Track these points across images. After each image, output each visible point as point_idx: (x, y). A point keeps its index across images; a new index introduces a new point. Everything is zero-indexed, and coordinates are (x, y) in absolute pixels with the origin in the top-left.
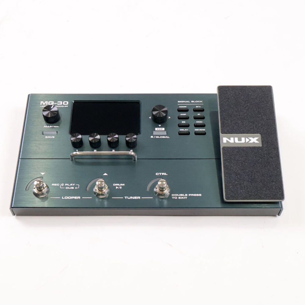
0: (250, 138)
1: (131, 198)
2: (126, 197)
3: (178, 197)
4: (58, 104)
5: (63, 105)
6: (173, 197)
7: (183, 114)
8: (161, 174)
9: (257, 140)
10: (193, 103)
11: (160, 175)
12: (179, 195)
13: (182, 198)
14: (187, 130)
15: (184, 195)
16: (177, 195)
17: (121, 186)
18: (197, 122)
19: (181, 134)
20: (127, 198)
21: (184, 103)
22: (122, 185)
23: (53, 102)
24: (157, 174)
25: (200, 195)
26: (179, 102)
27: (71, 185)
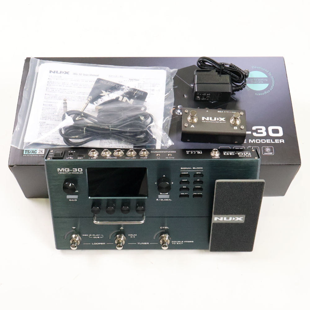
0: (236, 218)
1: (142, 243)
6: (173, 243)
7: (184, 180)
10: (194, 170)
13: (179, 244)
14: (187, 193)
16: (176, 242)
18: (196, 187)
19: (181, 196)
20: (139, 244)
21: (186, 170)
22: (135, 235)
24: (161, 228)
25: (193, 242)
26: (182, 168)
27: (97, 235)
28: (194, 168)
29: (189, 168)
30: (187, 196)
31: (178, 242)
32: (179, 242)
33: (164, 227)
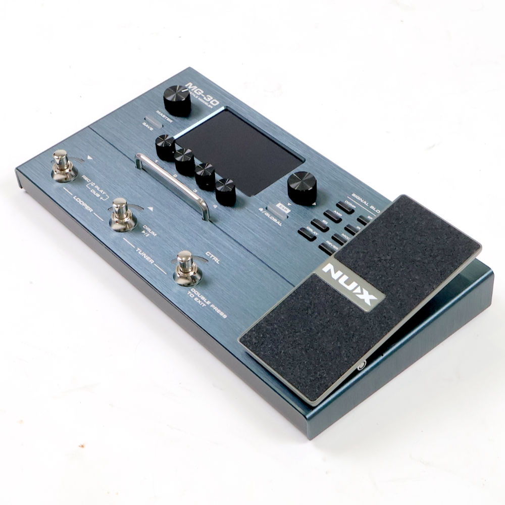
0: (364, 291)
1: (144, 255)
2: (139, 249)
3: (196, 296)
4: (205, 98)
5: (209, 102)
6: (189, 292)
7: (337, 213)
8: (213, 257)
9: (371, 300)
10: (371, 210)
11: (211, 257)
12: (200, 295)
13: (199, 302)
14: (317, 234)
15: (205, 301)
16: (198, 294)
17: (150, 234)
18: (343, 235)
19: (302, 232)
20: (139, 251)
21: (359, 202)
22: (153, 233)
23: (203, 92)
24: (208, 254)
25: (225, 316)
26: (354, 195)
27: (101, 191)
28: (372, 207)
29: (365, 202)
30: (312, 239)
31: (200, 299)
32: (203, 298)
33: (212, 256)
